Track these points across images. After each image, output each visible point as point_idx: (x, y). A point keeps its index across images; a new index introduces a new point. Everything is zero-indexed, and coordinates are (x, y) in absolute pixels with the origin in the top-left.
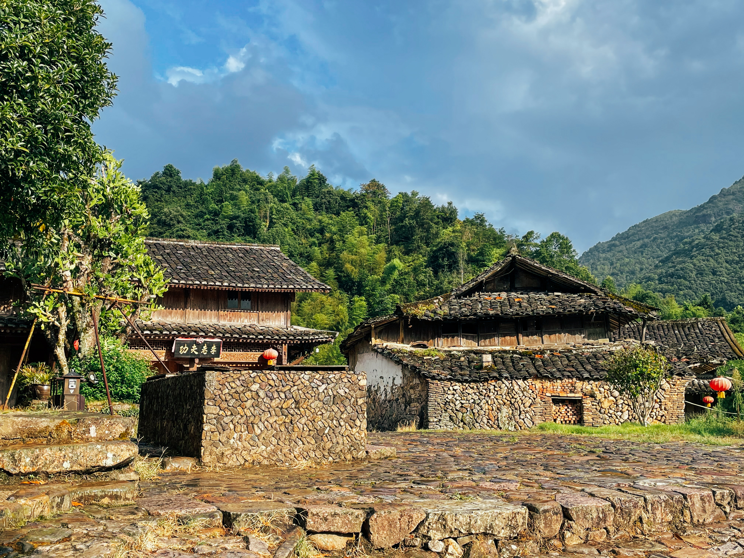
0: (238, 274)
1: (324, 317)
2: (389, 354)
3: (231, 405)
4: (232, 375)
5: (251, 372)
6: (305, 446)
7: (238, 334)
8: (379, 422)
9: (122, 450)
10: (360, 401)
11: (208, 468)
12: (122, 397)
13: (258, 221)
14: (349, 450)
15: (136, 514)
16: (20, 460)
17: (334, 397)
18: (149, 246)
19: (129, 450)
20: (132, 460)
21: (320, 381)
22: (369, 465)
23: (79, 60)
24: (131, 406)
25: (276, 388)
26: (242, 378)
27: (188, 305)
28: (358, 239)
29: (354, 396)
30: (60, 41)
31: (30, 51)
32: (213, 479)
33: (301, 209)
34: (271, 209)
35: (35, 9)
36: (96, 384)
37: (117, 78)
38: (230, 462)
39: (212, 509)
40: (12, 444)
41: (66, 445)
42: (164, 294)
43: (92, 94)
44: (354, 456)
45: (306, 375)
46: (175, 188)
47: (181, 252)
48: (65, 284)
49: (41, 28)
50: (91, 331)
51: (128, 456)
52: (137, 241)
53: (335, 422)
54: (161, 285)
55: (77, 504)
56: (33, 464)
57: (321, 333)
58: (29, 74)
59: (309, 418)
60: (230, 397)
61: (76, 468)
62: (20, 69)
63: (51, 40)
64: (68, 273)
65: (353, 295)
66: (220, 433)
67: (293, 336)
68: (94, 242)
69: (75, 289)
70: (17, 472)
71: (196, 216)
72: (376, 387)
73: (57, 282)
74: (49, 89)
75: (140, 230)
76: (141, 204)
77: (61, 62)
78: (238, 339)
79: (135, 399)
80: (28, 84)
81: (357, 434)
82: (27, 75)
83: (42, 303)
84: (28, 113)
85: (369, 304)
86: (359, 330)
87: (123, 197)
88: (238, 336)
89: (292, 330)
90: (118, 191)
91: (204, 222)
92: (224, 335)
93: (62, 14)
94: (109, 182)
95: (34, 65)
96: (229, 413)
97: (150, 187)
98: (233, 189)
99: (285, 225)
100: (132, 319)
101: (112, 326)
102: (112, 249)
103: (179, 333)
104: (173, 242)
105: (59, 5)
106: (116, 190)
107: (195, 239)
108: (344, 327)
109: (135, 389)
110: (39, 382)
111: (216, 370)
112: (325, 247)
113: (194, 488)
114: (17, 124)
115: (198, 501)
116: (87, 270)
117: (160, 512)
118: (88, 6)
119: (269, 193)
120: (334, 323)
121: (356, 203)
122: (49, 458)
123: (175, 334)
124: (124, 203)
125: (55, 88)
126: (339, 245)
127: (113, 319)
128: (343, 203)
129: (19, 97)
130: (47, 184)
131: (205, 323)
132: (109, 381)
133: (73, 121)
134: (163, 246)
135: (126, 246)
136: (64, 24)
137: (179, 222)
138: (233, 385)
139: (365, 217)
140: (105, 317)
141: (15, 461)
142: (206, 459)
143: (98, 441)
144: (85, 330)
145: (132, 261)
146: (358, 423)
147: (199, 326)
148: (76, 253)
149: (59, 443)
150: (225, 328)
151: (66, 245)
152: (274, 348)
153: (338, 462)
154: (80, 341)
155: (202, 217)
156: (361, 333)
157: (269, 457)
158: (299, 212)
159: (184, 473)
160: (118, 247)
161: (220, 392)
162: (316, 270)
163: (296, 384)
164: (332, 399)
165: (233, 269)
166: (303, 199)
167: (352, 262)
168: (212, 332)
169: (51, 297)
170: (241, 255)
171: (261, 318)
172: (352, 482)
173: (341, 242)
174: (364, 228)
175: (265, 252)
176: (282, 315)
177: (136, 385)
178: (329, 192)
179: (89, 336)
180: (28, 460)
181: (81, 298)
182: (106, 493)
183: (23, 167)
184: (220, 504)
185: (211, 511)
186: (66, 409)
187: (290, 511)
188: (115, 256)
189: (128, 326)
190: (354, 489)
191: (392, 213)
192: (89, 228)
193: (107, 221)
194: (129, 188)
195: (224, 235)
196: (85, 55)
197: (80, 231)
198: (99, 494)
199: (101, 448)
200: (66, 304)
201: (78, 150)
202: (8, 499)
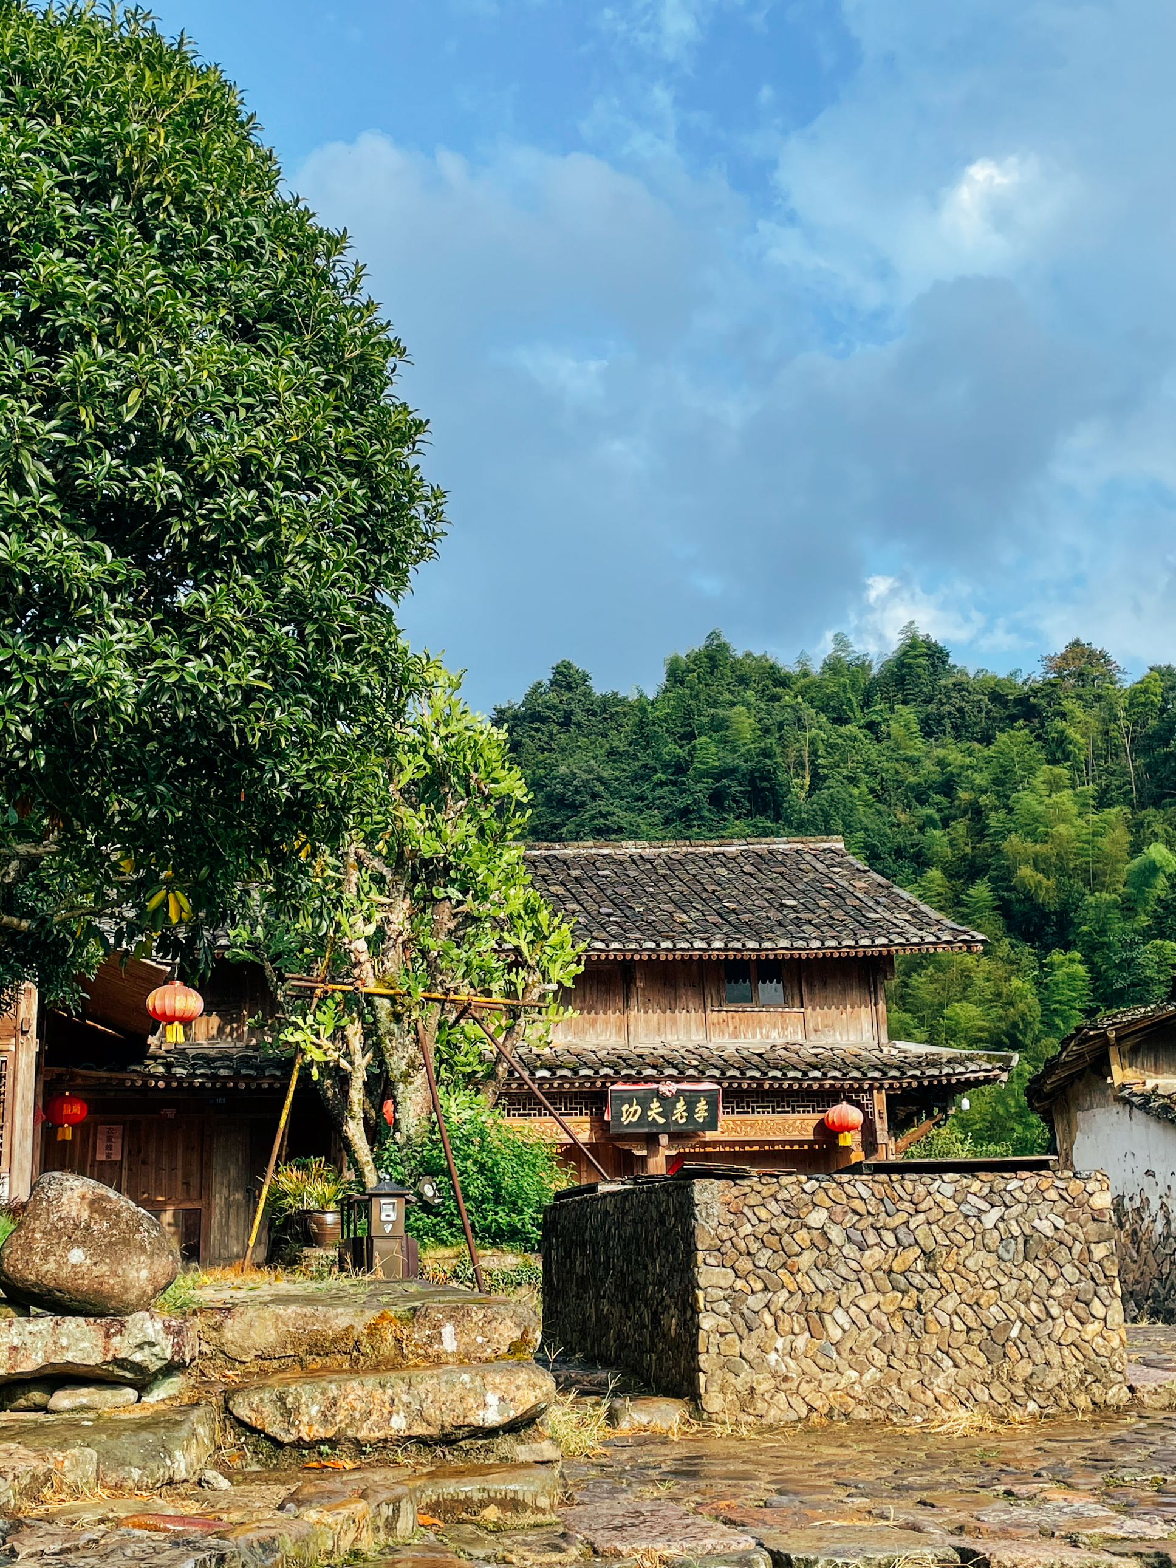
0: (746, 917)
1: (974, 1011)
2: (1166, 1108)
3: (762, 1264)
4: (759, 1187)
5: (803, 1178)
6: (961, 1373)
7: (757, 1068)
8: (1156, 1295)
9: (518, 1388)
10: (1099, 1252)
11: (719, 1428)
12: (500, 1237)
13: (782, 776)
14: (1082, 1382)
15: (562, 1550)
16: (298, 1409)
17: (1026, 1242)
18: (532, 863)
19: (534, 1385)
20: (543, 1410)
21: (984, 1198)
22: (1142, 1425)
23: (362, 469)
24: (520, 1260)
25: (871, 1220)
26: (783, 1195)
27: (633, 1002)
28: (1047, 800)
29: (1082, 1237)
30: (321, 434)
31: (262, 466)
32: (735, 1457)
33: (889, 736)
34: (812, 742)
35: (267, 374)
36: (439, 1205)
37: (443, 495)
38: (772, 1412)
39: (743, 1542)
40: (276, 1371)
41: (393, 1374)
42: (576, 979)
43: (393, 540)
44: (1097, 1399)
45: (947, 1184)
46: (580, 716)
47: (607, 872)
48: (356, 972)
49: (281, 412)
50: (419, 1079)
51: (533, 1401)
52: (506, 857)
53: (1033, 1306)
54: (568, 959)
55: (428, 1519)
56: (325, 1419)
57: (970, 1059)
58: (262, 518)
59: (964, 1296)
60: (758, 1245)
61: (420, 1430)
62: (243, 509)
63: (301, 435)
64: (362, 945)
65: (1047, 949)
66: (741, 1338)
67: (898, 1068)
68: (413, 867)
69: (379, 980)
70: (292, 1438)
71: (635, 779)
72: (1137, 1200)
73: (338, 968)
74: (304, 544)
75: (512, 830)
76: (510, 769)
77: (325, 479)
78: (760, 1082)
79: (528, 1240)
80: (262, 541)
81: (1100, 1340)
82: (257, 519)
83: (310, 1019)
84: (266, 603)
85: (1092, 968)
86: (1073, 1046)
87: (469, 757)
88: (758, 1074)
89: (894, 1052)
90: (458, 743)
91: (653, 790)
92: (723, 1073)
93: (322, 374)
94: (437, 725)
95: (271, 497)
96: (759, 1286)
97: (524, 719)
98: (715, 704)
99: (852, 780)
100: (509, 1044)
101: (464, 1065)
102: (453, 881)
103: (617, 1072)
104: (586, 848)
105: (315, 353)
106: (453, 740)
107: (635, 836)
108: (1030, 1035)
109: (527, 1217)
110: (314, 1205)
111: (718, 1177)
112: (960, 827)
113: (693, 1483)
114: (244, 630)
115: (704, 1520)
116: (400, 934)
117: (620, 1547)
118: (373, 345)
119: (805, 705)
120: (1003, 1025)
121: (1034, 706)
122: (359, 1405)
123: (606, 1076)
124: (471, 769)
125: (318, 541)
126: (994, 820)
127: (465, 1046)
128: (997, 711)
129: (244, 572)
130: (311, 754)
131: (676, 1045)
132: (467, 1198)
133: (358, 607)
134: (564, 862)
135: (482, 870)
136: (326, 396)
137: (594, 796)
138: (763, 1214)
139: (1062, 741)
140: (448, 1042)
141: (288, 1413)
142: (713, 1402)
143: (461, 1362)
144: (406, 1077)
145: (499, 905)
146: (1097, 1308)
147: (661, 1052)
148: (375, 896)
149: (376, 1368)
150: (725, 1054)
151: (354, 879)
152: (850, 1101)
153: (1054, 1416)
154: (396, 1104)
155: (647, 778)
156: (1081, 1055)
157: (869, 1401)
158: (885, 743)
159: (665, 1441)
160: (464, 875)
161: (732, 1232)
162: (941, 890)
163: (922, 1207)
164: (1021, 1247)
165: (732, 906)
166: (892, 710)
167: (1038, 863)
168: (695, 1067)
169: (329, 1002)
170: (748, 868)
171: (811, 1026)
172: (1098, 1478)
173: (1004, 811)
174: (1062, 771)
175: (808, 858)
176: (865, 1014)
177: (529, 1206)
178: (959, 687)
179: (416, 1090)
180: (314, 1410)
181: (394, 1002)
182: (492, 1494)
183: (262, 723)
184: (762, 1531)
185: (741, 1546)
186: (381, 1275)
187: (942, 1556)
188: (461, 897)
189: (498, 1061)
190: (1105, 1494)
191: (1136, 723)
192: (401, 837)
193: (438, 816)
194: (482, 733)
195: (702, 818)
196: (373, 455)
197: (381, 843)
198: (477, 1496)
199: (472, 1381)
200: (361, 1015)
201: (370, 670)
202: (281, 1508)
